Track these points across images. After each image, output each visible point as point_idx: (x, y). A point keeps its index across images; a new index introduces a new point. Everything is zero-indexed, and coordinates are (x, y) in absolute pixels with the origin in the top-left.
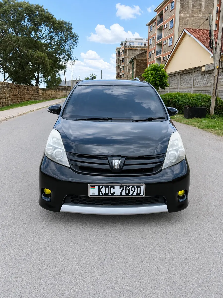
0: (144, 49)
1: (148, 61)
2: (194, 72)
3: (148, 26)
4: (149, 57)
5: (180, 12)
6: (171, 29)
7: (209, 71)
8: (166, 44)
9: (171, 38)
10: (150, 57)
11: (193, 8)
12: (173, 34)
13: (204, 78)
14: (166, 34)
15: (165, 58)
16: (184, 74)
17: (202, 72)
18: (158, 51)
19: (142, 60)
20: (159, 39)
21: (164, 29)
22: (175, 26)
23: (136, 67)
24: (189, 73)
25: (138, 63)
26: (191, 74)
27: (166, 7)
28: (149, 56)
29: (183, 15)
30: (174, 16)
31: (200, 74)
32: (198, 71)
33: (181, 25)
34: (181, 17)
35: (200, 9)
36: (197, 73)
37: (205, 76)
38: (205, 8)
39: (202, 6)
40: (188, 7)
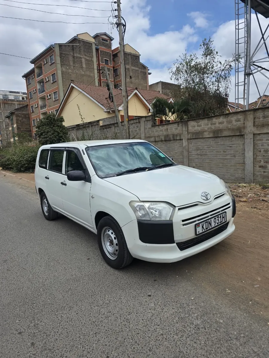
0: (22, 103)
1: (31, 116)
2: (92, 126)
3: (25, 78)
4: (31, 112)
5: (61, 66)
6: (54, 83)
7: (108, 125)
8: (50, 98)
9: (55, 92)
10: (33, 112)
11: (75, 64)
12: (58, 88)
14: (49, 88)
16: (80, 128)
17: (101, 126)
18: (43, 105)
19: (23, 114)
20: (41, 93)
21: (46, 83)
22: (58, 80)
23: (17, 123)
24: (86, 127)
25: (18, 118)
26: (88, 129)
27: (45, 60)
28: (31, 110)
30: (56, 70)
31: (99, 128)
32: (95, 125)
33: (64, 80)
34: (63, 71)
35: (82, 65)
36: (95, 128)
37: (104, 130)
38: (86, 65)
39: (82, 63)
40: (69, 63)
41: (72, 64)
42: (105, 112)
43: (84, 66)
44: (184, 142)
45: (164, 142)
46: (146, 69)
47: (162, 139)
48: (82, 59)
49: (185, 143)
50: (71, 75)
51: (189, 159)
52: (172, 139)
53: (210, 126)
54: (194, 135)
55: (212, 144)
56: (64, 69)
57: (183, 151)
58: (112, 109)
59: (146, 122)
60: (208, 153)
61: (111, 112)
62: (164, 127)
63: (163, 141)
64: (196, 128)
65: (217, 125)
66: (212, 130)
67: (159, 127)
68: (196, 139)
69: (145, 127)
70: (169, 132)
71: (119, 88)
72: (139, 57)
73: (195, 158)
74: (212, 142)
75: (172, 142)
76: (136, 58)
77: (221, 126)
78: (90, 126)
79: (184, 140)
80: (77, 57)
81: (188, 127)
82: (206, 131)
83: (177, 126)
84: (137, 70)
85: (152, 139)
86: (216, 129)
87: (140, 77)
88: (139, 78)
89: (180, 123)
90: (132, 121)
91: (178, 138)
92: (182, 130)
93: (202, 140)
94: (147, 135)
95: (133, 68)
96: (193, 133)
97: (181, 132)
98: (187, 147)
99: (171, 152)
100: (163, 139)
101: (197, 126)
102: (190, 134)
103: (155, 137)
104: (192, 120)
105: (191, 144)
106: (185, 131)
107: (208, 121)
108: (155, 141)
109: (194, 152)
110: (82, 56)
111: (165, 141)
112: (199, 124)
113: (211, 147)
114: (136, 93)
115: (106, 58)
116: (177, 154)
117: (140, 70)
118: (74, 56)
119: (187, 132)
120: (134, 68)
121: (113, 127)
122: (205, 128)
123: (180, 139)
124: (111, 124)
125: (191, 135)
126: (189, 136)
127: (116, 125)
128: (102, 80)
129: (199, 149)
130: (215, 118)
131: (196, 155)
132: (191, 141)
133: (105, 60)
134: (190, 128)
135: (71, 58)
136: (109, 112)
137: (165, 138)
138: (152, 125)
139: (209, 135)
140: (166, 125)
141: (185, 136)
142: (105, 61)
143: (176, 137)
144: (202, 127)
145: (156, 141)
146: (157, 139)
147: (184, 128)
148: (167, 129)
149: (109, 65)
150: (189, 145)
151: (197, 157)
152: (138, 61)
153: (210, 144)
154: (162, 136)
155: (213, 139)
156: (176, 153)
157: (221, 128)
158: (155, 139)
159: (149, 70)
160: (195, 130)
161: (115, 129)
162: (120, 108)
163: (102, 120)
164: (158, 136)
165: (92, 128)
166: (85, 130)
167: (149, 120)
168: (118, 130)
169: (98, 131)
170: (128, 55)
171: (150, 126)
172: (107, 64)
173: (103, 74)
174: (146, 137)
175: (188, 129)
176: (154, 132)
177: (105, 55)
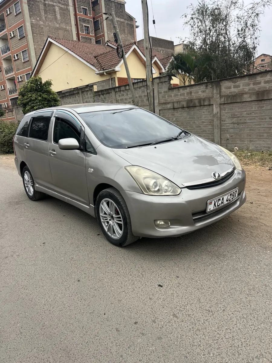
2: (82, 92)
5: (30, 17)
6: (22, 40)
7: (105, 90)
8: (18, 59)
9: (25, 50)
11: (47, 14)
12: (27, 46)
13: (99, 99)
14: (16, 46)
15: (21, 78)
17: (96, 92)
18: (8, 68)
20: (5, 53)
21: (10, 39)
22: (27, 35)
24: (74, 94)
26: (77, 96)
27: (8, 9)
29: (35, 21)
30: (24, 22)
31: (92, 95)
32: (88, 91)
33: (35, 35)
34: (33, 24)
35: (55, 16)
36: (87, 94)
37: (99, 96)
38: (60, 15)
39: (56, 12)
40: (40, 12)
41: (43, 13)
42: (97, 74)
43: (58, 16)
44: (214, 107)
45: (186, 109)
46: (133, 21)
47: (183, 105)
48: (56, 8)
49: (216, 109)
50: (42, 28)
51: (221, 129)
52: (197, 104)
53: (252, 86)
54: (230, 99)
55: (253, 109)
56: (33, 21)
57: (213, 120)
58: (107, 69)
59: (160, 84)
60: (248, 121)
61: (105, 73)
62: (187, 89)
63: (184, 107)
64: (233, 90)
65: (263, 84)
66: (255, 91)
67: (178, 89)
68: (231, 104)
69: (158, 91)
70: (194, 96)
71: (106, 45)
72: (124, 5)
73: (229, 127)
74: (255, 107)
75: (197, 108)
76: (121, 7)
77: (268, 86)
78: (80, 92)
79: (214, 105)
80: (49, 5)
81: (220, 89)
82: (246, 93)
83: (205, 88)
84: (122, 22)
85: (170, 106)
86: (260, 90)
87: (126, 31)
89: (209, 83)
90: (140, 83)
91: (206, 103)
92: (213, 93)
93: (239, 105)
94: (162, 101)
95: (118, 19)
96: (228, 97)
97: (210, 95)
98: (219, 114)
99: (195, 121)
100: (185, 106)
101: (234, 88)
102: (223, 98)
103: (173, 103)
104: (226, 80)
105: (225, 111)
106: (216, 95)
107: (249, 80)
108: (174, 109)
109: (228, 121)
110: (55, 4)
111: (188, 107)
112: (237, 84)
113: (253, 114)
114: (135, 49)
115: (85, 6)
116: (205, 124)
117: (126, 22)
118: (45, 3)
119: (219, 96)
120: (119, 20)
121: (113, 93)
122: (245, 90)
123: (210, 105)
124: (110, 89)
125: (225, 99)
126: (222, 100)
127: (117, 90)
128: (81, 34)
129: (235, 116)
130: (261, 75)
131: (231, 123)
132: (225, 106)
133: (83, 8)
134: (223, 90)
135: (41, 6)
136: (101, 75)
137: (187, 103)
138: (169, 88)
139: (251, 98)
140: (190, 87)
141: (217, 100)
142: (83, 11)
143: (204, 103)
144: (241, 88)
145: (175, 107)
146: (176, 106)
147: (214, 90)
148: (191, 93)
149: (88, 15)
150: (222, 112)
151: (231, 126)
152: (123, 10)
153: (251, 110)
154: (183, 101)
155: (257, 103)
156: (203, 122)
157: (267, 89)
158: (174, 105)
159: (136, 22)
160: (230, 92)
161: (116, 95)
162: (117, 69)
163: (95, 84)
164: (177, 102)
165: (83, 94)
166: (73, 97)
167: (165, 82)
168: (120, 96)
169: (91, 98)
170: (111, 3)
171: (166, 89)
172: (86, 15)
173: (82, 27)
174: (160, 103)
175: (220, 92)
176: (171, 96)
177: (83, 2)
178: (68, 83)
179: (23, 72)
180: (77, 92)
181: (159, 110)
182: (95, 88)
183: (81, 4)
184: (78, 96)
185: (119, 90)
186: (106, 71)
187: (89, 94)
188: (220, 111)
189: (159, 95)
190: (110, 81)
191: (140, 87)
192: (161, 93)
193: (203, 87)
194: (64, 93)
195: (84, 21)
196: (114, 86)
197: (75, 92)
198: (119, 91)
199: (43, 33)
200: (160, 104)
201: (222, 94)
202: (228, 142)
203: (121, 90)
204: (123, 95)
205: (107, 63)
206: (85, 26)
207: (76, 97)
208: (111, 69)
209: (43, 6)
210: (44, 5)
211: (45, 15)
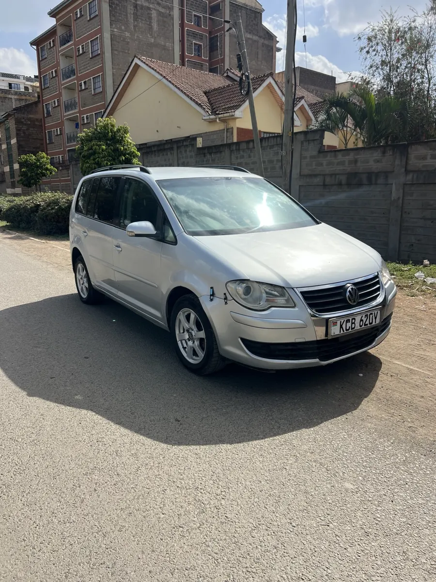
0: (24, 97)
1: (45, 124)
2: (178, 148)
4: (46, 116)
5: (111, 25)
6: (95, 59)
7: (215, 146)
9: (97, 76)
10: (49, 115)
11: (137, 21)
12: (102, 69)
13: (204, 161)
14: (85, 68)
15: (87, 118)
17: (199, 149)
18: (69, 103)
19: (29, 120)
20: (68, 77)
21: (77, 56)
22: (103, 53)
23: (18, 135)
24: (165, 150)
25: (21, 126)
26: (169, 153)
27: (78, 10)
28: (45, 112)
29: (118, 31)
30: (100, 31)
32: (187, 145)
33: (115, 52)
34: (114, 35)
35: (150, 25)
36: (186, 151)
37: (205, 156)
38: (158, 25)
39: (152, 19)
40: (127, 18)
41: (131, 19)
42: (205, 120)
43: (155, 26)
44: (394, 189)
45: (345, 188)
46: (273, 40)
47: (341, 181)
48: (152, 12)
49: (396, 192)
50: (129, 42)
51: (401, 225)
52: (365, 181)
54: (422, 177)
56: (115, 30)
57: (390, 210)
58: (222, 114)
59: (306, 144)
61: (218, 120)
62: (349, 155)
63: (341, 185)
64: (429, 161)
67: (335, 154)
68: (425, 186)
69: (301, 154)
70: (361, 167)
71: (225, 75)
72: (261, 14)
73: (416, 225)
75: (364, 188)
76: (255, 17)
78: (175, 146)
79: (394, 185)
80: (142, 7)
81: (407, 159)
83: (380, 155)
84: (255, 41)
85: (317, 180)
87: (260, 56)
88: (258, 57)
89: (389, 148)
90: (273, 140)
91: (381, 181)
92: (393, 165)
94: (306, 171)
95: (249, 36)
96: (418, 171)
97: (389, 168)
98: (401, 201)
100: (344, 182)
101: (431, 158)
102: (411, 175)
103: (324, 175)
104: (420, 143)
105: (411, 196)
106: (398, 168)
108: (324, 185)
109: (416, 214)
110: (151, 6)
111: (348, 185)
114: (270, 83)
115: (198, 12)
116: (375, 215)
117: (262, 41)
118: (136, 4)
119: (404, 169)
120: (251, 37)
123: (386, 185)
124: (222, 145)
125: (413, 176)
126: (408, 178)
127: (234, 148)
128: (188, 57)
129: (429, 207)
131: (421, 219)
132: (412, 189)
133: (195, 15)
134: (412, 160)
135: (130, 9)
136: (212, 122)
137: (348, 178)
138: (319, 151)
140: (355, 151)
141: (400, 177)
142: (195, 20)
145: (326, 183)
146: (328, 181)
147: (397, 161)
148: (356, 161)
149: (201, 26)
150: (406, 198)
151: (422, 223)
152: (259, 21)
154: (341, 174)
156: (372, 212)
158: (324, 180)
159: (278, 42)
160: (424, 166)
161: (231, 155)
162: (238, 113)
163: (200, 135)
164: (331, 175)
165: (179, 151)
166: (163, 155)
167: (314, 140)
168: (237, 158)
169: (191, 157)
170: (240, 9)
171: (315, 153)
172: (198, 25)
173: (190, 46)
174: (302, 174)
175: (407, 163)
176: (322, 164)
177: (195, 6)
178: (157, 131)
179: (91, 110)
180: (169, 146)
181: (300, 186)
182: (200, 143)
183: (193, 8)
184: (171, 153)
185: (237, 147)
186: (220, 116)
187: (188, 150)
188: (403, 197)
189: (302, 160)
190: (226, 132)
191: (272, 147)
192: (305, 158)
193: (377, 155)
194: (150, 147)
195: (194, 35)
196: (230, 142)
197: (166, 147)
198: (236, 150)
199: (128, 50)
200: (301, 176)
201: (409, 168)
202: (412, 249)
203: (241, 148)
204: (242, 157)
205: (222, 104)
206: (195, 44)
207: (167, 154)
208: (228, 114)
209: (132, 8)
210: (134, 7)
211: (135, 22)
